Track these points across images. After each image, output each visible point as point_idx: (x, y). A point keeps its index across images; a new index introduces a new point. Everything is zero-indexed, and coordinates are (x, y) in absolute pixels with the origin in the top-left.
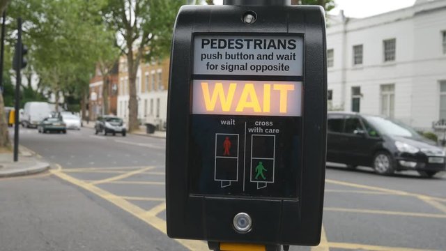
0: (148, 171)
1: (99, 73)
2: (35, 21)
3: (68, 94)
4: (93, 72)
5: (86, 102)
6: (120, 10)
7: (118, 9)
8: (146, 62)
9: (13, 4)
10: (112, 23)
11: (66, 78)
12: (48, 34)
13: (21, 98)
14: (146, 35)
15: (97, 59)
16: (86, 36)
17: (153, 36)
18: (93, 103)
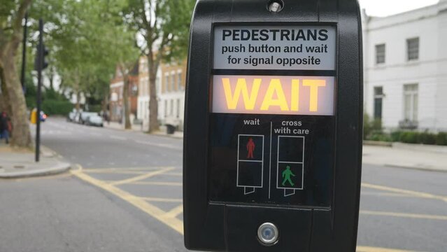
0: (168, 172)
1: (119, 74)
2: (57, 22)
3: (89, 95)
4: (114, 73)
5: (107, 102)
6: (141, 11)
7: (138, 10)
8: (165, 63)
9: (35, 5)
10: (133, 24)
11: (87, 79)
12: (69, 35)
13: (43, 99)
14: (166, 36)
15: (117, 60)
16: (108, 37)
17: (173, 36)
18: (113, 104)
